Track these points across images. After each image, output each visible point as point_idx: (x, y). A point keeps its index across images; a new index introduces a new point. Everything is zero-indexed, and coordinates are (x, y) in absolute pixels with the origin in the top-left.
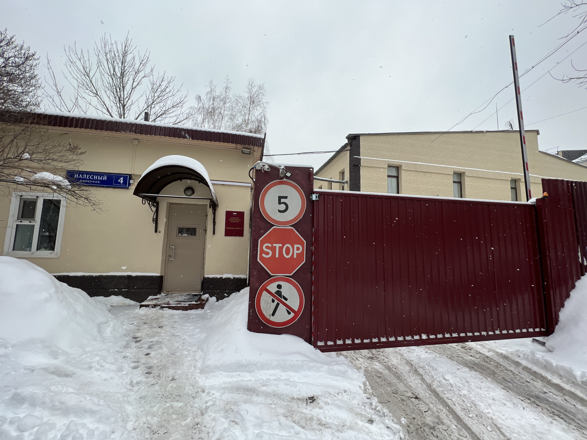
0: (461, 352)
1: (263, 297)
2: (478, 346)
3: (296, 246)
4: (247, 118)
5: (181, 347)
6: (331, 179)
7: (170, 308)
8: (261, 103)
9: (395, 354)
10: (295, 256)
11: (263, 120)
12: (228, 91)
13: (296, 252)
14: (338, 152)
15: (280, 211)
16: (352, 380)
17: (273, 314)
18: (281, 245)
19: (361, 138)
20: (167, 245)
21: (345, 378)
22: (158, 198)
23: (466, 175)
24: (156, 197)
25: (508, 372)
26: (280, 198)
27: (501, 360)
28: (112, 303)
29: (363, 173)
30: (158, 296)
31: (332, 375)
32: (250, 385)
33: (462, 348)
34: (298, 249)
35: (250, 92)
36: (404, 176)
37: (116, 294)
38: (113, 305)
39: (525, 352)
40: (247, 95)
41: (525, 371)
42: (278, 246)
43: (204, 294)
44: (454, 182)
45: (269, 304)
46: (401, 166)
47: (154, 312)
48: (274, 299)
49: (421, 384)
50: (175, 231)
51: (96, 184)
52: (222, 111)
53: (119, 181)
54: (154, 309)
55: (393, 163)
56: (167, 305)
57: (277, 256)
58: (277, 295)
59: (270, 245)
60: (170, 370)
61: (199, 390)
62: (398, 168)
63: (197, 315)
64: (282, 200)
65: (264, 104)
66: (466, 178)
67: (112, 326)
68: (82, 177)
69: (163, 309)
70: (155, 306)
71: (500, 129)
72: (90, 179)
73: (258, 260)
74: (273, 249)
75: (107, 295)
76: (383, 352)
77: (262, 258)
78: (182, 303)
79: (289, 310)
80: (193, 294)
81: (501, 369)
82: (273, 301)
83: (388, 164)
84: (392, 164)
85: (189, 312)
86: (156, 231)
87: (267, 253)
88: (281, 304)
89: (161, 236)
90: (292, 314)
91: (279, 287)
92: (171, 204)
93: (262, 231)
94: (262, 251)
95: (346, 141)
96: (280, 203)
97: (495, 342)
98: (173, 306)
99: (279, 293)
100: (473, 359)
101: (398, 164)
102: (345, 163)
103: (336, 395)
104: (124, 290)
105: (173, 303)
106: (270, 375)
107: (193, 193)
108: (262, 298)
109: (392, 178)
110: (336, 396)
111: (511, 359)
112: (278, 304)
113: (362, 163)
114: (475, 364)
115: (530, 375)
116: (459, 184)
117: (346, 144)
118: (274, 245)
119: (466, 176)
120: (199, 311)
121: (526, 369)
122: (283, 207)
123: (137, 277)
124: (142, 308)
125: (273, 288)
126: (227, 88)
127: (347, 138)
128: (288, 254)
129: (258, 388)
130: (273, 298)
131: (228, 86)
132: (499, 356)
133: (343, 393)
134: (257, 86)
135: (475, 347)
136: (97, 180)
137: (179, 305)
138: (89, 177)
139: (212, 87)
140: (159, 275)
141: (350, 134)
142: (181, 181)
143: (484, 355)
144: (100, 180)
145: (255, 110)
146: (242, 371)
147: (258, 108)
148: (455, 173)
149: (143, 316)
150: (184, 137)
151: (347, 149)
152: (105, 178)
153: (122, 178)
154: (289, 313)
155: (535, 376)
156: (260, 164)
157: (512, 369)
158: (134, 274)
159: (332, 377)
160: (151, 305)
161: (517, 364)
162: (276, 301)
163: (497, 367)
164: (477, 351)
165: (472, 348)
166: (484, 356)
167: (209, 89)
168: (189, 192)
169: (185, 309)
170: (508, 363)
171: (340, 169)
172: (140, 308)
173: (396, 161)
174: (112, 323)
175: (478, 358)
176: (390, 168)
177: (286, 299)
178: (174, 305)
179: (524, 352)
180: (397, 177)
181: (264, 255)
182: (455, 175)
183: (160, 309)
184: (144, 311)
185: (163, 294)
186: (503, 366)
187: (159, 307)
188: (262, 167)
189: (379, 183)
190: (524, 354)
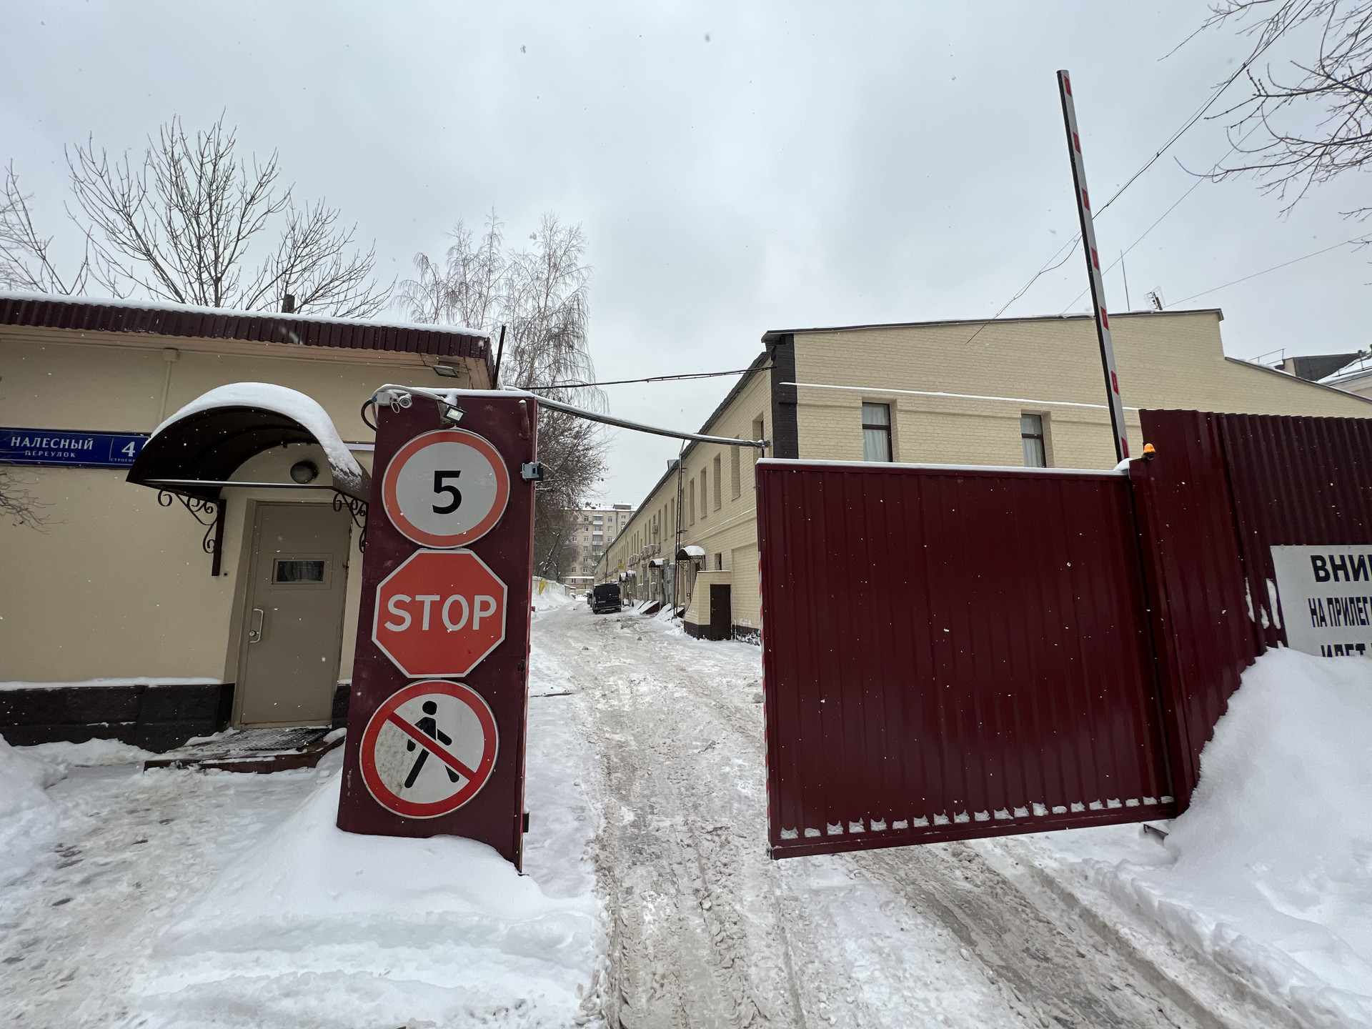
0: (946, 868)
1: (383, 737)
2: (998, 851)
3: (478, 599)
4: (542, 304)
5: (172, 879)
6: (737, 438)
7: (224, 767)
8: (574, 269)
9: (761, 879)
10: (476, 626)
11: (576, 307)
12: (495, 243)
13: (478, 614)
14: (750, 375)
15: (437, 510)
16: (565, 967)
17: (409, 783)
18: (437, 598)
19: (796, 339)
20: (246, 607)
21: (547, 960)
22: (224, 488)
23: (1053, 418)
24: (220, 488)
25: (1040, 924)
26: (439, 475)
27: (1038, 889)
28: (87, 759)
29: (804, 419)
30: (215, 737)
31: (514, 953)
32: (250, 991)
33: (954, 855)
34: (485, 606)
35: (548, 245)
36: (902, 424)
37: (104, 735)
38: (89, 764)
39: (1102, 865)
40: (540, 252)
41: (1084, 921)
42: (428, 599)
43: (334, 729)
44: (1025, 436)
45: (400, 755)
46: (895, 401)
47: (180, 779)
48: (413, 740)
49: (780, 969)
50: (267, 572)
51: (66, 459)
52: (485, 291)
53: (124, 451)
54: (183, 772)
55: (875, 396)
56: (216, 762)
57: (426, 627)
58: (422, 731)
59: (407, 599)
60: (83, 948)
61: (114, 1010)
62: (888, 407)
63: (292, 783)
64: (446, 482)
65: (583, 271)
66: (1052, 425)
67: (23, 823)
68: (31, 443)
69: (208, 771)
70: (185, 764)
71: (1131, 312)
72: (50, 449)
73: (374, 639)
74: (416, 609)
75: (79, 737)
76: (730, 875)
77: (384, 634)
78: (261, 754)
79: (455, 768)
80: (311, 728)
81: (1024, 916)
82: (411, 747)
83: (863, 398)
84: (873, 398)
85: (276, 776)
86: (216, 571)
87: (400, 621)
88: (432, 756)
89: (227, 586)
90: (463, 782)
91: (430, 707)
92: (260, 503)
93: (389, 563)
94: (385, 616)
95: (763, 348)
96: (438, 488)
97: (1047, 837)
98: (233, 763)
99: (428, 725)
100: (968, 886)
101: (887, 396)
102: (761, 400)
103: (489, 1017)
104: (124, 724)
105: (236, 753)
106: (342, 959)
107: (315, 475)
108: (379, 739)
109: (875, 431)
110: (485, 1021)
111: (1059, 887)
112: (424, 756)
113: (801, 399)
114: (965, 902)
115: (1092, 933)
116: (1038, 441)
117: (763, 354)
118: (419, 598)
119: (1054, 421)
120: (303, 774)
121: (1087, 915)
122: (446, 499)
123: (161, 690)
124: (149, 769)
125: (412, 711)
126: (492, 236)
127: (765, 340)
128: (455, 618)
129: (268, 1004)
130: (410, 738)
131: (496, 231)
132: (1036, 879)
133: (512, 1011)
134: (564, 232)
135: (987, 852)
136: (69, 450)
137: (248, 760)
138: (48, 444)
139: (462, 236)
140: (218, 682)
141: (769, 332)
142: (285, 446)
143: (998, 875)
144: (76, 451)
145: (563, 286)
146: (270, 949)
147: (568, 280)
148: (1025, 415)
149: (142, 793)
150: (286, 340)
151: (765, 366)
152: (89, 445)
153: (132, 445)
154: (454, 778)
155: (1104, 937)
156: (390, 391)
157: (1053, 916)
158: (153, 683)
159: (513, 958)
160: (175, 761)
161: (1070, 900)
162: (420, 747)
163: (1016, 909)
164: (984, 865)
165: (977, 855)
166: (997, 878)
167: (455, 242)
168: (305, 474)
169: (266, 768)
170: (1050, 898)
171: (754, 416)
172: (145, 769)
173: (882, 392)
174: (28, 815)
175: (979, 883)
176: (869, 409)
177: (447, 741)
178: (237, 761)
179: (1098, 866)
180: (888, 429)
181: (389, 625)
182: (1029, 421)
183: (198, 771)
184: (155, 777)
185: (231, 731)
186: (1031, 907)
187: (196, 767)
188: (395, 400)
189: (842, 444)
190: (1098, 872)
